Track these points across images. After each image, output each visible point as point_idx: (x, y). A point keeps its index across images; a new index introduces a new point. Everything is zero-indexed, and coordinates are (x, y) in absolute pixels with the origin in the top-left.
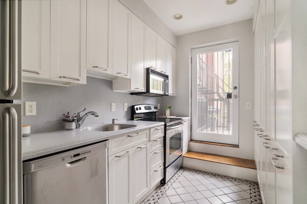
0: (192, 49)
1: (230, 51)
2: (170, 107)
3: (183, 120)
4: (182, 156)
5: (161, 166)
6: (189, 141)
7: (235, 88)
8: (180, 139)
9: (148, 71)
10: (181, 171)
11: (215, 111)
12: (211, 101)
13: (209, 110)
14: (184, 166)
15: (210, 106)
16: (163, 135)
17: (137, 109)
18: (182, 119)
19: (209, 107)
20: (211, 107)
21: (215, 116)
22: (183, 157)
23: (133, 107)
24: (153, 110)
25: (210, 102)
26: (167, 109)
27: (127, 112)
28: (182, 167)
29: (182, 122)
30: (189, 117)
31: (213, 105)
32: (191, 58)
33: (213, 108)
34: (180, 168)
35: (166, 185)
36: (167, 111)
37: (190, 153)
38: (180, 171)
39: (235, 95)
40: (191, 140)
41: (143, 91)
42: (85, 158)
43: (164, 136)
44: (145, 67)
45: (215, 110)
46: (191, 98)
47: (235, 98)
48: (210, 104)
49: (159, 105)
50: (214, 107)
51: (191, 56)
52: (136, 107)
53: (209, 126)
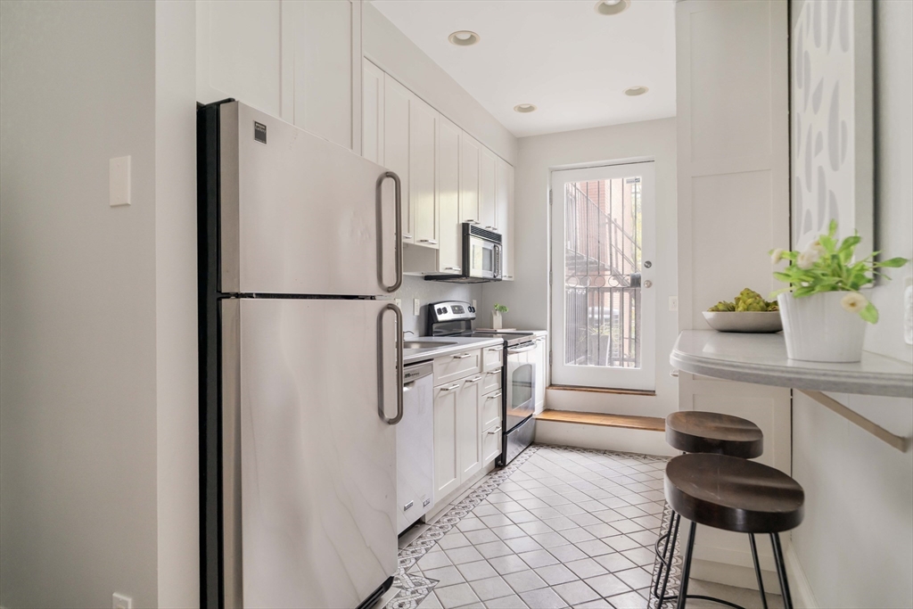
0: (552, 171)
1: (637, 180)
2: (502, 309)
3: (535, 337)
4: (533, 417)
5: (497, 428)
6: (546, 388)
7: (648, 264)
8: (531, 383)
9: (466, 231)
10: (532, 450)
11: (606, 320)
12: (596, 292)
13: (590, 316)
14: (536, 441)
15: (593, 305)
16: (500, 364)
17: (440, 311)
18: (532, 334)
19: (590, 309)
20: (596, 308)
21: (606, 332)
22: (537, 419)
23: (431, 306)
24: (468, 314)
25: (593, 296)
26: (495, 313)
27: (419, 317)
28: (533, 442)
29: (533, 340)
30: (546, 330)
31: (601, 303)
32: (551, 191)
33: (601, 313)
34: (531, 445)
35: (506, 468)
36: (495, 317)
37: (549, 413)
38: (531, 448)
39: (648, 281)
40: (551, 385)
41: (456, 273)
42: (412, 382)
43: (503, 368)
44: (461, 222)
45: (605, 316)
46: (551, 285)
47: (649, 287)
48: (593, 300)
49: (475, 302)
50: (602, 309)
51: (551, 186)
52: (437, 307)
53: (590, 359)
